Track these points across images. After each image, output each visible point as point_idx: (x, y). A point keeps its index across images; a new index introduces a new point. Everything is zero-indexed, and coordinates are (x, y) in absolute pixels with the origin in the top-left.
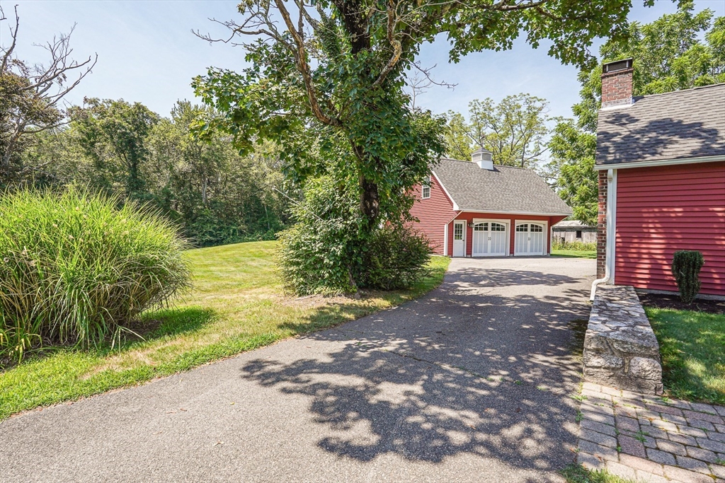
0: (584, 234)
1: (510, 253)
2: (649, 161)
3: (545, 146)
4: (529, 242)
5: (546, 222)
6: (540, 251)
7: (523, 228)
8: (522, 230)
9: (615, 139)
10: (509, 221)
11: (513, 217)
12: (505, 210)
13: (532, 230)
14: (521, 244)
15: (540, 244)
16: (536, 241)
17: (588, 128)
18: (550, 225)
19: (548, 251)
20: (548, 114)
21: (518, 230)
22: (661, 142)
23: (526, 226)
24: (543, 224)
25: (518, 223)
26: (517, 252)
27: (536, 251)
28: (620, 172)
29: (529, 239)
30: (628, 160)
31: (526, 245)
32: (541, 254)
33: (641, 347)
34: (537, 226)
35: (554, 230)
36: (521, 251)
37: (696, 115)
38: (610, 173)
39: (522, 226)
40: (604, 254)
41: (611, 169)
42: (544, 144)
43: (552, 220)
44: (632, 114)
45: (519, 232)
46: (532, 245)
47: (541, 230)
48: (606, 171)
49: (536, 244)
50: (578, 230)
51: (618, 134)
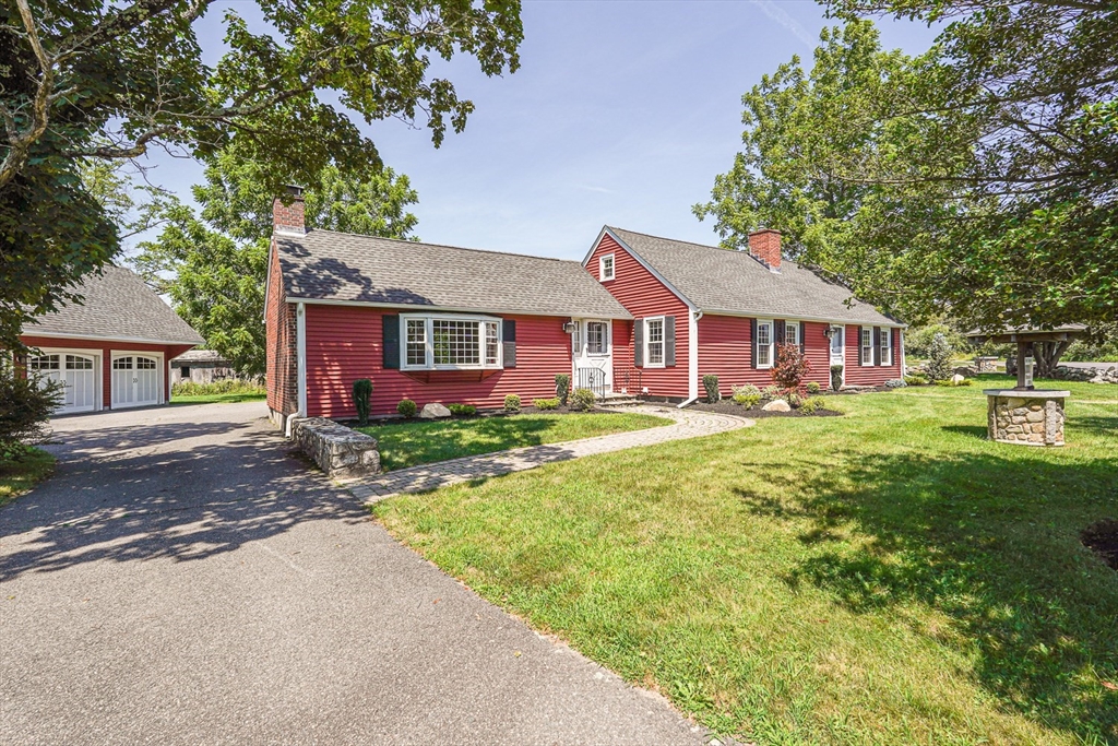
0: (194, 372)
1: (104, 405)
2: (328, 300)
3: (129, 227)
4: (135, 385)
5: (162, 354)
6: (153, 398)
7: (124, 364)
8: (122, 367)
9: (295, 270)
10: (100, 352)
11: (107, 346)
12: (100, 335)
13: (140, 366)
14: (122, 389)
15: (153, 388)
16: (147, 383)
17: (217, 225)
18: (167, 358)
19: (167, 398)
20: (132, 175)
21: (115, 367)
22: (335, 282)
23: (129, 359)
24: (157, 357)
25: (116, 355)
26: (115, 402)
27: (147, 399)
28: (307, 306)
29: (136, 380)
30: (312, 296)
31: (131, 389)
32: (155, 403)
33: (368, 444)
34: (147, 360)
35: (175, 365)
36: (122, 401)
37: (356, 261)
38: (301, 307)
39: (122, 360)
40: (296, 387)
41: (301, 303)
42: (127, 224)
43: (171, 351)
44: (306, 246)
45: (118, 370)
46: (140, 389)
47: (153, 366)
48: (296, 304)
49: (147, 388)
50: (184, 365)
51: (295, 266)
